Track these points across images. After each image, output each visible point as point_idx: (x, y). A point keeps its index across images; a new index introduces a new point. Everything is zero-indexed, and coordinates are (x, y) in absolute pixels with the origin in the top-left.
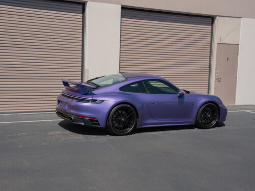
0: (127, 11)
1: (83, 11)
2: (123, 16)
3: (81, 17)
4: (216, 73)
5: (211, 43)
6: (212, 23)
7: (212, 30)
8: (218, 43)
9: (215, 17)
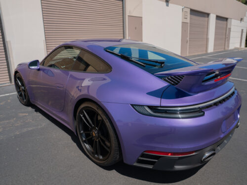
5: (123, 16)
7: (123, 5)
8: (129, 16)
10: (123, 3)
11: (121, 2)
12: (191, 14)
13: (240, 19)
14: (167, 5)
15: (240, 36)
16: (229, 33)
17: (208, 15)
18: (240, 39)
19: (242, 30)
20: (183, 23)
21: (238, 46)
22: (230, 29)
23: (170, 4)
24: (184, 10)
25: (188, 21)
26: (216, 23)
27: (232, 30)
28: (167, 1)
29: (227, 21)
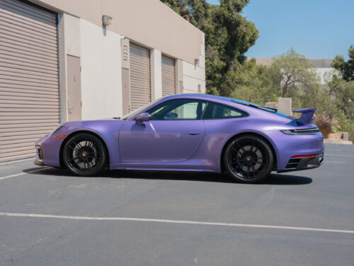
6: (57, 23)
8: (69, 55)
9: (62, 13)
10: (57, 30)
11: (55, 28)
12: (130, 50)
13: (194, 62)
14: (105, 34)
17: (149, 51)
20: (123, 69)
23: (108, 32)
24: (124, 43)
25: (128, 65)
28: (104, 26)
29: (174, 64)
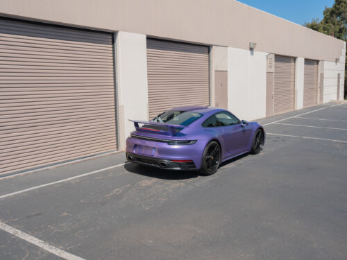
0: (153, 41)
1: (113, 42)
2: (148, 46)
3: (111, 49)
4: (215, 99)
5: (209, 71)
6: (209, 52)
7: (209, 58)
8: (216, 71)
9: (212, 46)
10: (209, 56)
11: (206, 56)
12: (276, 60)
13: (335, 60)
14: (252, 54)
15: (336, 84)
16: (322, 81)
17: (295, 59)
18: (336, 88)
19: (339, 74)
20: (268, 73)
21: (334, 98)
22: (322, 75)
23: (255, 52)
24: (269, 57)
25: (273, 70)
26: (305, 68)
27: (325, 76)
28: (251, 49)
29: (318, 64)
